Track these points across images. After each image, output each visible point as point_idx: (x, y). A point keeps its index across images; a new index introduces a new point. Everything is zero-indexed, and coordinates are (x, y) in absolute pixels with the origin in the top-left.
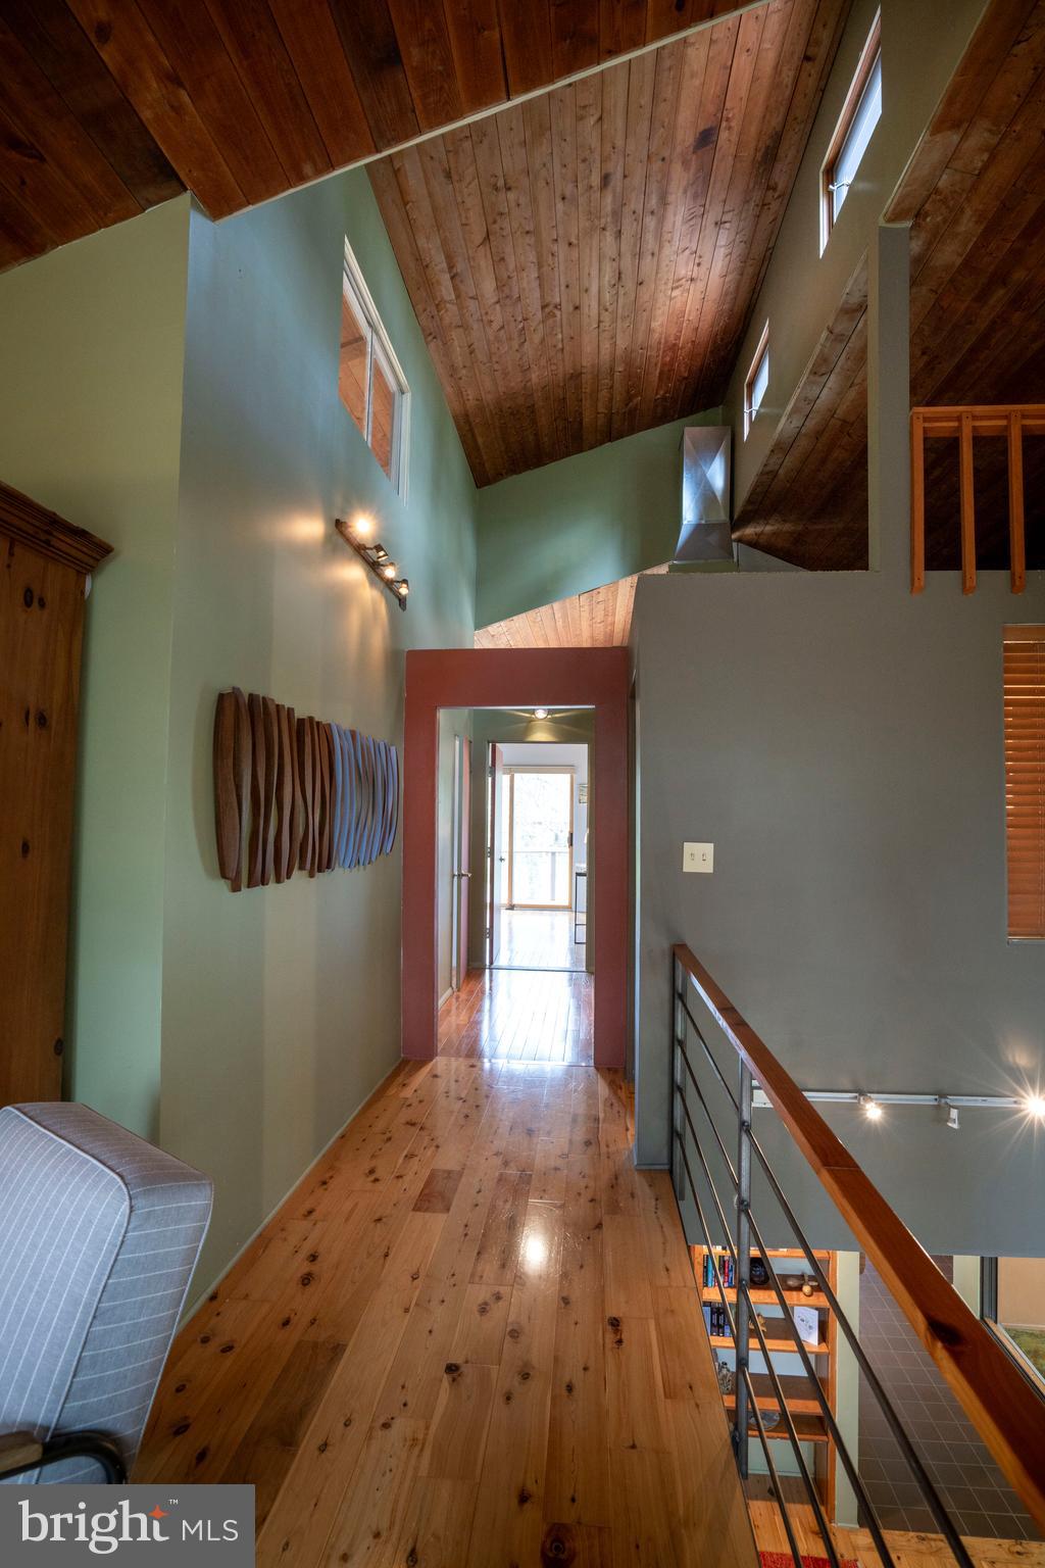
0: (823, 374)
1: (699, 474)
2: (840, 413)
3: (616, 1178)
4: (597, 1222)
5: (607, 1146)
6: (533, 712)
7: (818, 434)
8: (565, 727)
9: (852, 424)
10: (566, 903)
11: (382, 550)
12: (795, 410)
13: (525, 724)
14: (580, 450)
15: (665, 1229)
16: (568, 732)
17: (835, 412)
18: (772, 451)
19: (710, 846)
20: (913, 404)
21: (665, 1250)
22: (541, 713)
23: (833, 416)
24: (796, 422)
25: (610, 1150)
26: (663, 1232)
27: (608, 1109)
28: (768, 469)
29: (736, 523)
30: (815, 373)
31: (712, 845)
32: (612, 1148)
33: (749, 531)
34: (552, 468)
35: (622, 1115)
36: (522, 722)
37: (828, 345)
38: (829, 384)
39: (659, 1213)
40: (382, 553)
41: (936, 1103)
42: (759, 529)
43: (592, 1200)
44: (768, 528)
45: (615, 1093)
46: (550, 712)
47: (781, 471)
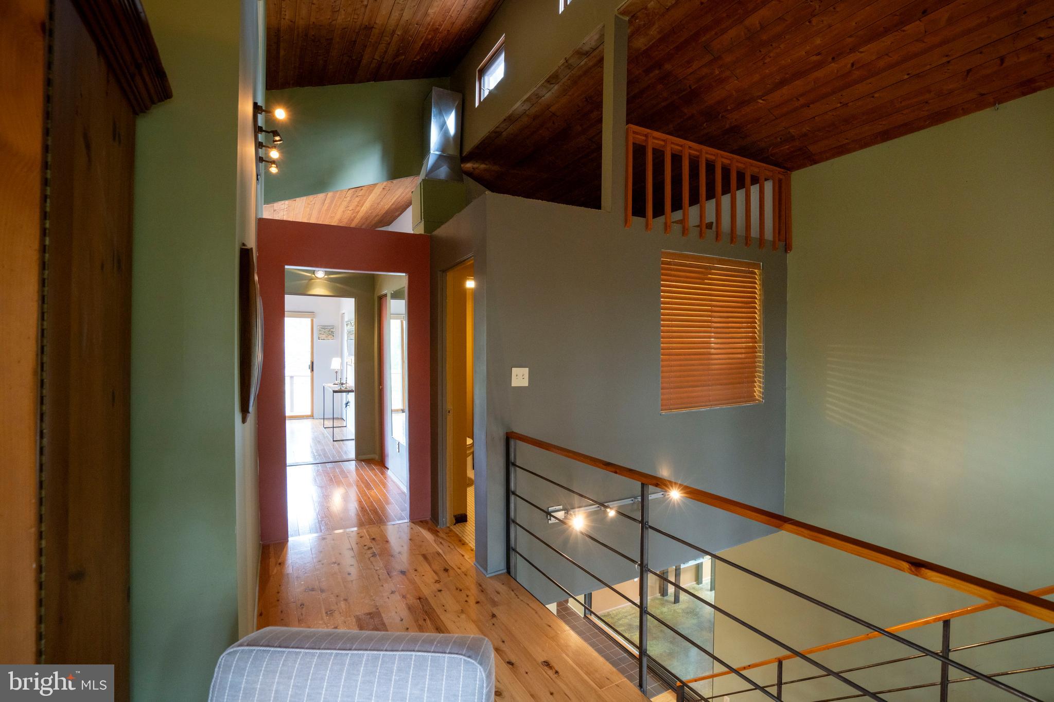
0: (552, 84)
1: (442, 120)
2: (553, 109)
3: (480, 586)
4: (491, 614)
5: (460, 568)
6: (314, 272)
7: (535, 117)
8: (338, 285)
9: (558, 117)
10: (309, 413)
11: (278, 135)
12: (528, 100)
13: (306, 281)
14: (352, 81)
15: (530, 605)
16: (341, 289)
17: (550, 107)
18: (505, 120)
19: (527, 370)
20: (628, 122)
21: (540, 617)
22: (320, 273)
23: (548, 109)
24: (525, 107)
25: (463, 570)
26: (529, 606)
27: (441, 546)
28: (498, 130)
29: (464, 159)
30: (549, 82)
31: (527, 369)
32: (464, 569)
33: (469, 166)
34: (330, 88)
35: (452, 547)
36: (303, 280)
37: (562, 68)
38: (553, 91)
39: (520, 598)
40: (277, 138)
41: (632, 502)
42: (476, 165)
43: (477, 602)
44: (483, 166)
45: (437, 536)
46: (327, 273)
47: (504, 133)
